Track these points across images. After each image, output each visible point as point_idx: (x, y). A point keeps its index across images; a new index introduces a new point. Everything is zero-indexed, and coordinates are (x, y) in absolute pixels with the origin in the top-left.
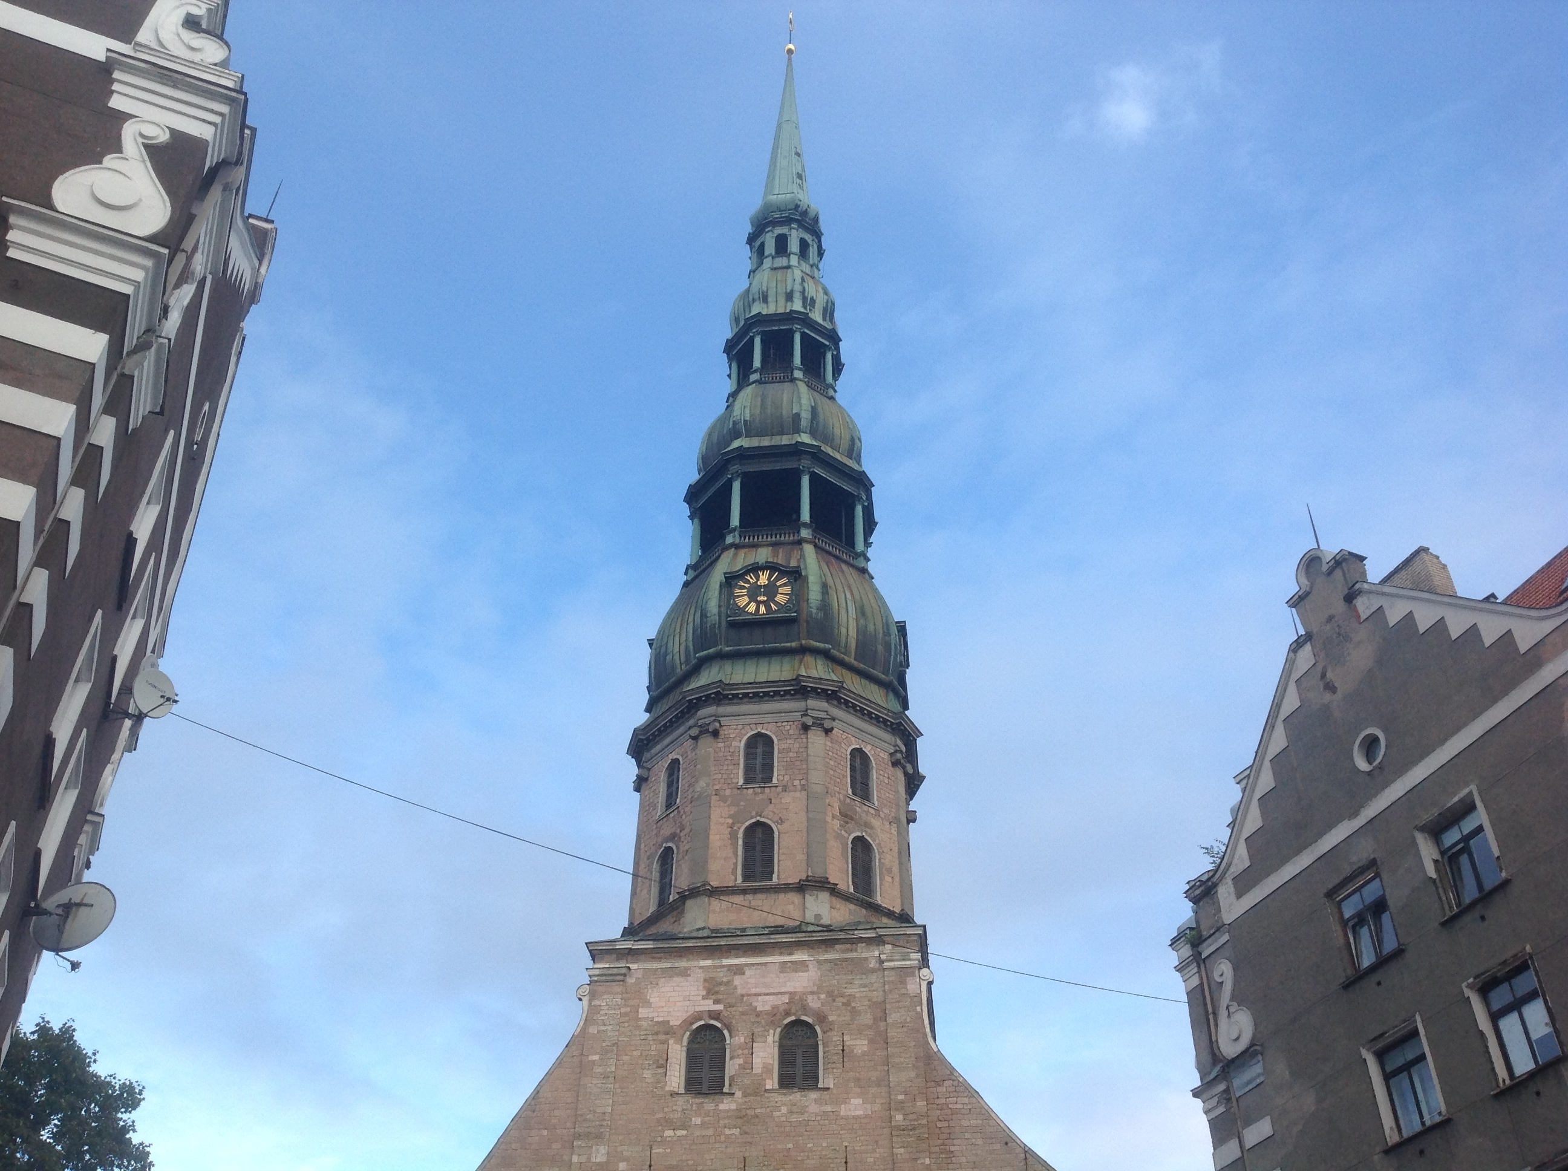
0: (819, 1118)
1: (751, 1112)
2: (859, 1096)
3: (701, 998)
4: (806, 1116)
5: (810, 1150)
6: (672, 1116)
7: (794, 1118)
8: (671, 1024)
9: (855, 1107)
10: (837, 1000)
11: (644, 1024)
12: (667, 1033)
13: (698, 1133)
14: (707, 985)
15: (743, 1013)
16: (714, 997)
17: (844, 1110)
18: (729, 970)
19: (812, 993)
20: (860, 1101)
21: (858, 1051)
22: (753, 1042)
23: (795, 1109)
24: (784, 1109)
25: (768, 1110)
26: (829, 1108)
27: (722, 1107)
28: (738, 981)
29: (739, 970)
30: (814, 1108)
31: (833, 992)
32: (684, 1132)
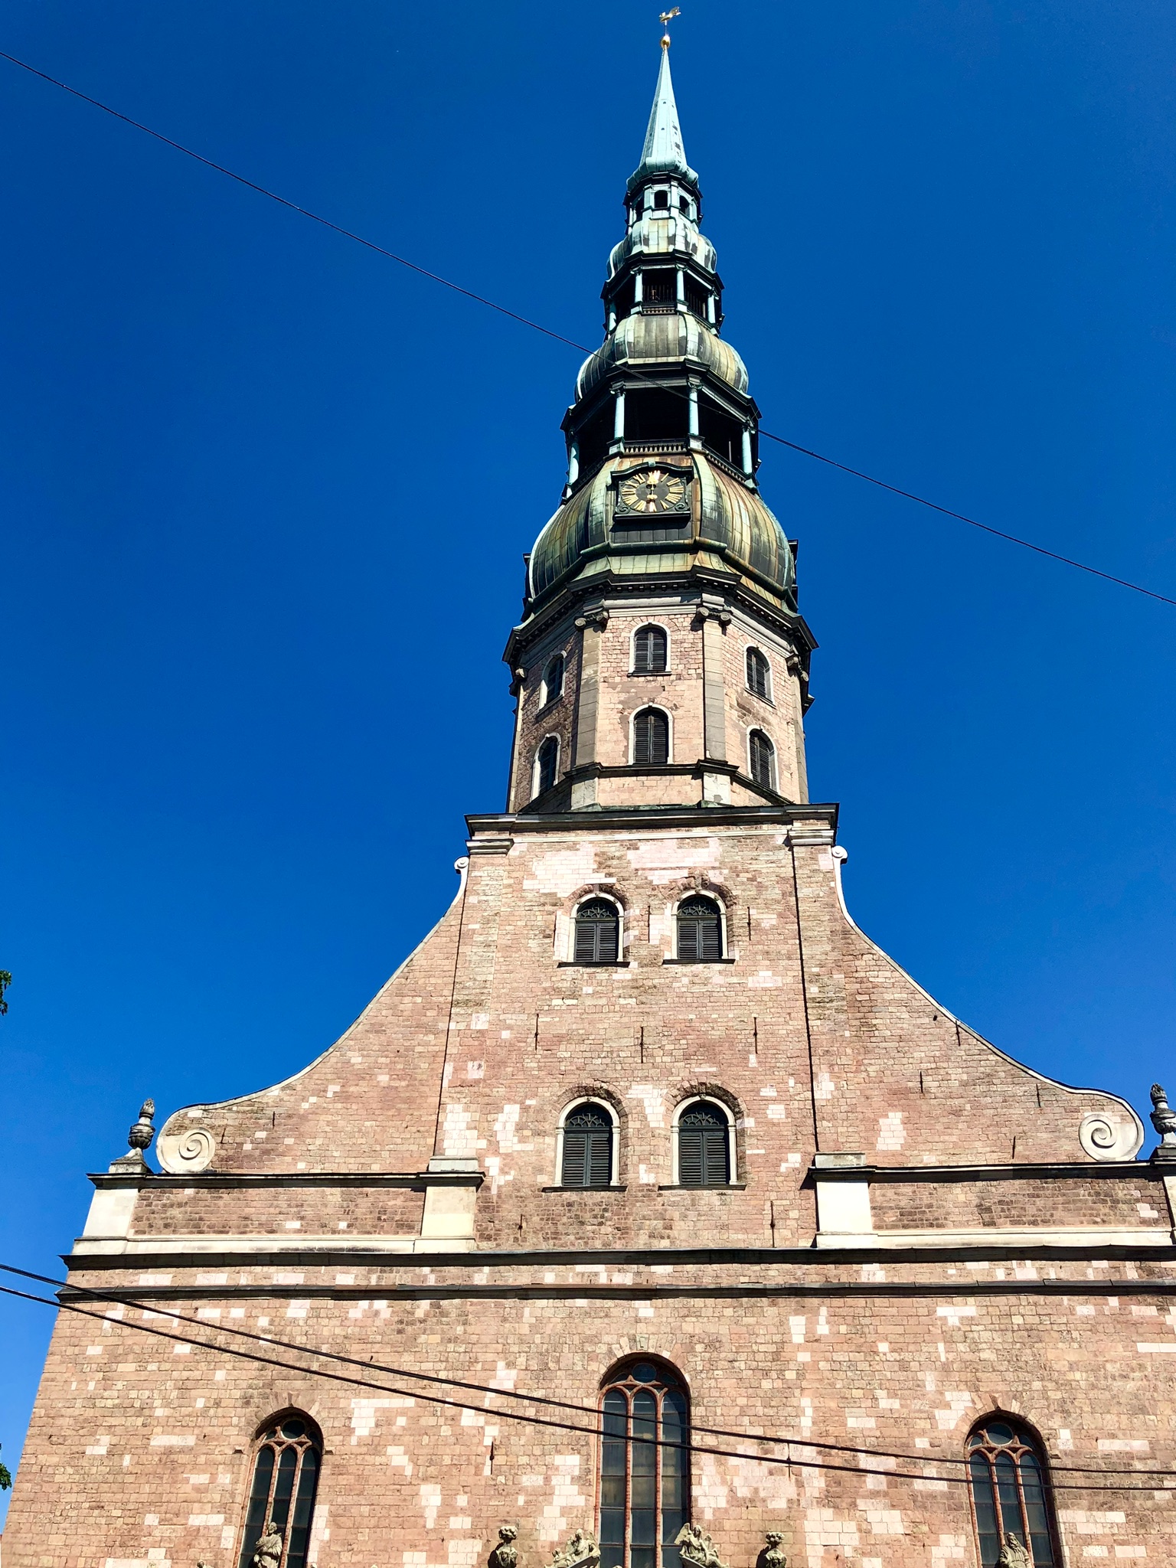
0: (725, 989)
1: (649, 983)
2: (768, 968)
3: (591, 871)
4: (709, 988)
5: (715, 1021)
6: (560, 985)
7: (696, 989)
8: (559, 896)
9: (764, 978)
10: (741, 875)
11: (529, 896)
12: (555, 905)
13: (589, 1002)
14: (597, 859)
15: (637, 887)
16: (606, 870)
17: (751, 982)
18: (622, 845)
19: (713, 868)
20: (770, 973)
21: (765, 925)
22: (649, 914)
23: (696, 980)
24: (685, 980)
25: (667, 981)
26: (735, 980)
27: (615, 976)
28: (631, 855)
29: (633, 846)
30: (718, 979)
31: (736, 867)
32: (574, 1002)
